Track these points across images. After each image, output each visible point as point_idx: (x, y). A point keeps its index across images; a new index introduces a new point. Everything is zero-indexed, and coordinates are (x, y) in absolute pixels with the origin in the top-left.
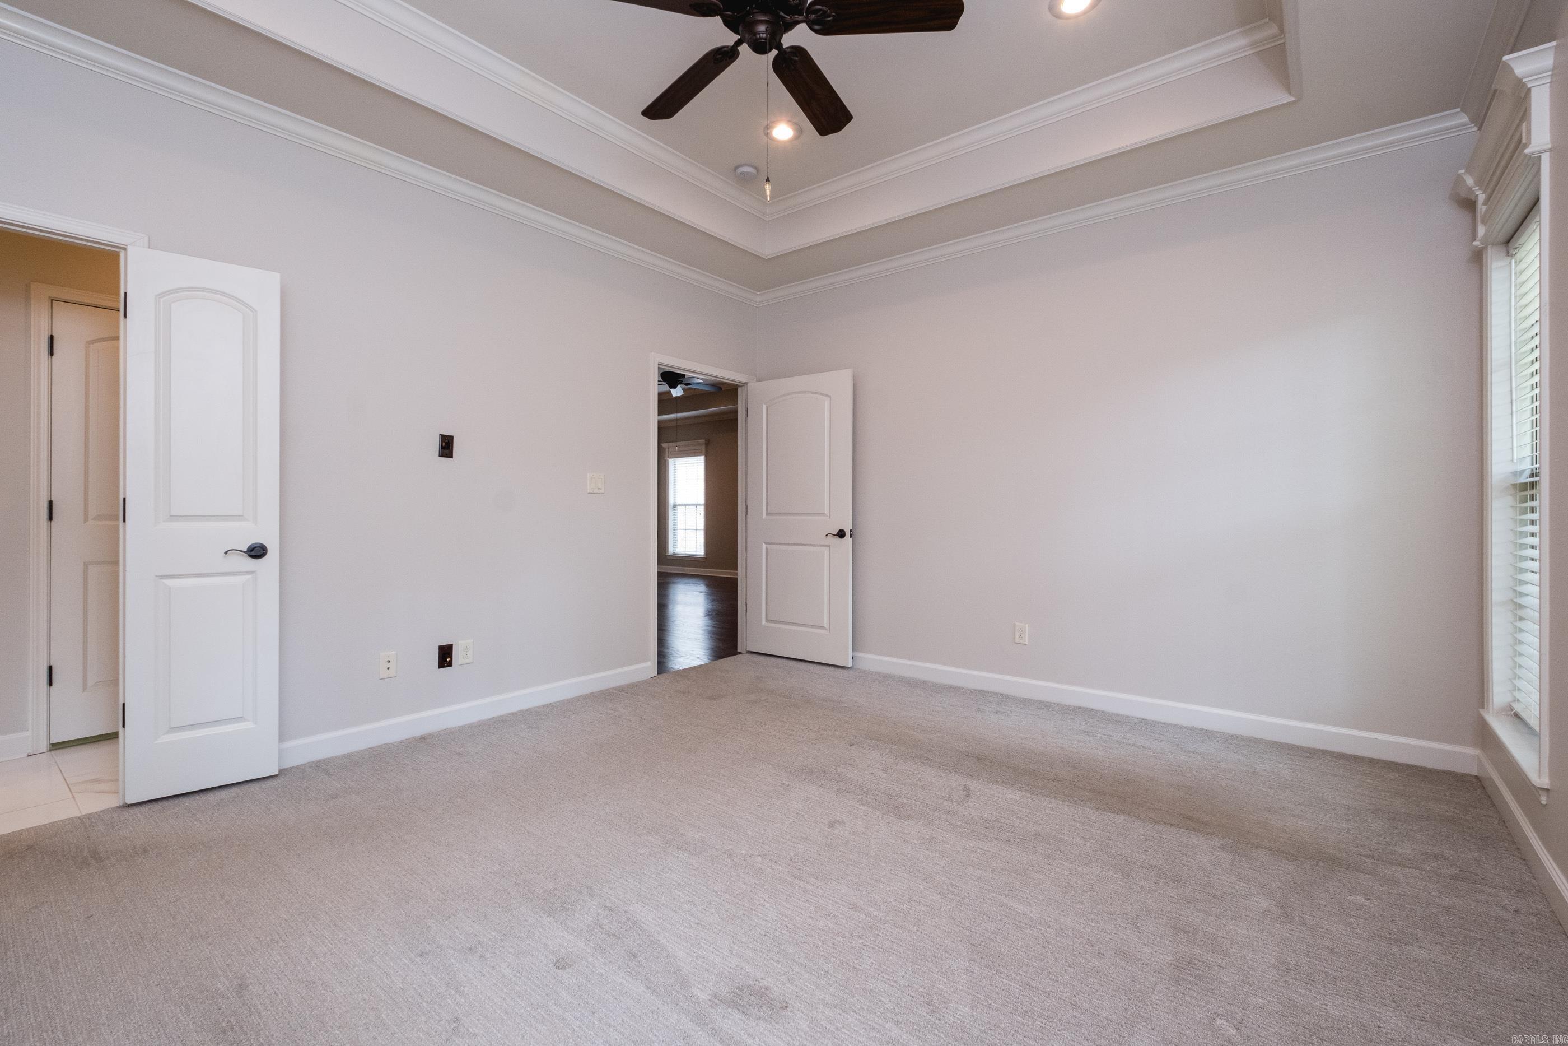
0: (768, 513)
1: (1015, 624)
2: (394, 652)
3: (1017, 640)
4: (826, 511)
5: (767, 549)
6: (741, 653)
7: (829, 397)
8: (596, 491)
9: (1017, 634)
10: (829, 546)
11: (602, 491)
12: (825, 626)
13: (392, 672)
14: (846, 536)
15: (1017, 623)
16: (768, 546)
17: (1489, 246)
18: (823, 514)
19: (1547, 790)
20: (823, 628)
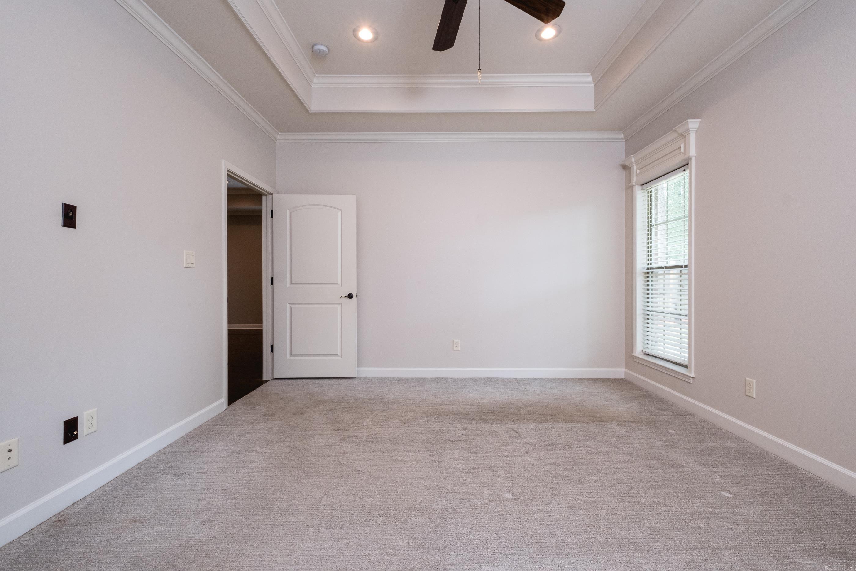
0: (291, 283)
1: (453, 341)
2: (16, 439)
3: (455, 349)
4: (339, 282)
5: (291, 308)
6: (267, 381)
7: (341, 210)
8: (190, 266)
9: (455, 345)
10: (341, 304)
11: (194, 266)
12: (338, 354)
13: (13, 462)
14: (354, 297)
15: (454, 340)
16: (292, 306)
17: (637, 185)
18: (337, 284)
19: (693, 378)
20: (337, 355)
